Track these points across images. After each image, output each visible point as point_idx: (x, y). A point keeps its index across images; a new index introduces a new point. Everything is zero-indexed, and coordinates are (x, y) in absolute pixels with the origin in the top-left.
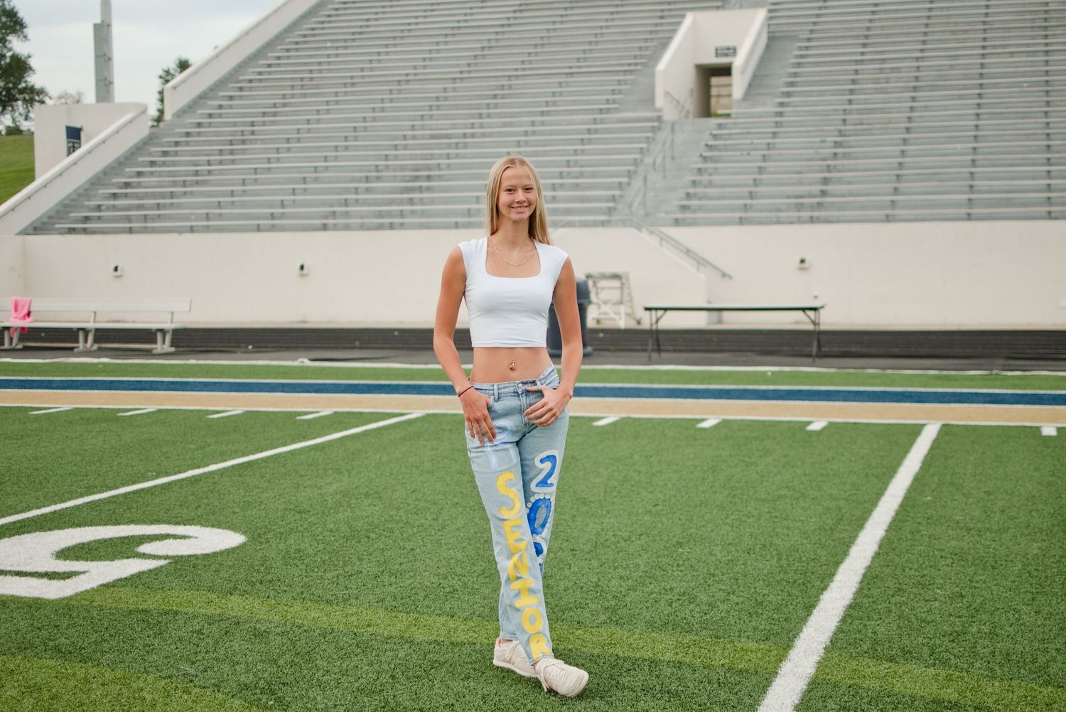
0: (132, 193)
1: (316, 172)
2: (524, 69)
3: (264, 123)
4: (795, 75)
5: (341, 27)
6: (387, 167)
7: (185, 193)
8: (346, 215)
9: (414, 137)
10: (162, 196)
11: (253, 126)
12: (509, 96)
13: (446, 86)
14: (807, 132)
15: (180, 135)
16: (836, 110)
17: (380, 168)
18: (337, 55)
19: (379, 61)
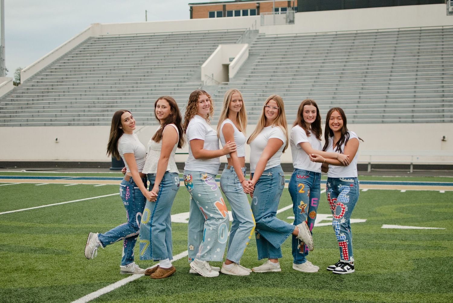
0: (3, 111)
1: (71, 104)
2: (158, 65)
3: (57, 85)
4: (254, 69)
5: (95, 48)
6: (98, 102)
7: (22, 112)
8: (79, 120)
9: (111, 91)
10: (13, 113)
11: (53, 86)
12: (150, 76)
13: (127, 71)
14: (252, 90)
15: (24, 89)
16: (264, 83)
17: (95, 102)
18: (91, 59)
19: (106, 62)
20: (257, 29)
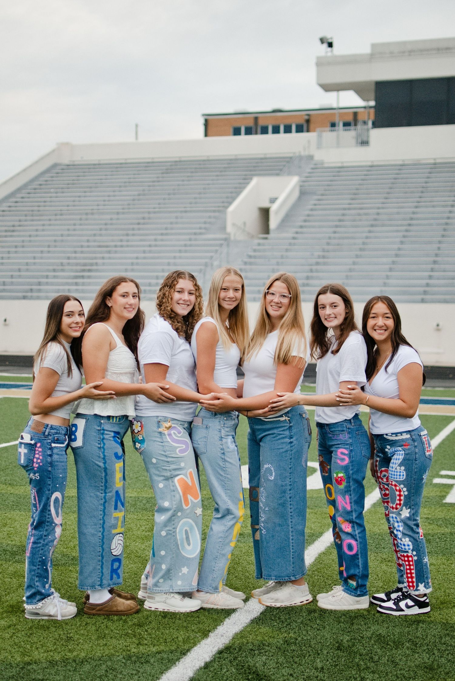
1: (27, 265)
2: (159, 208)
5: (63, 180)
6: (69, 264)
8: (38, 291)
13: (112, 216)
14: (306, 249)
16: (325, 237)
17: (63, 264)
19: (79, 201)
20: (311, 153)
